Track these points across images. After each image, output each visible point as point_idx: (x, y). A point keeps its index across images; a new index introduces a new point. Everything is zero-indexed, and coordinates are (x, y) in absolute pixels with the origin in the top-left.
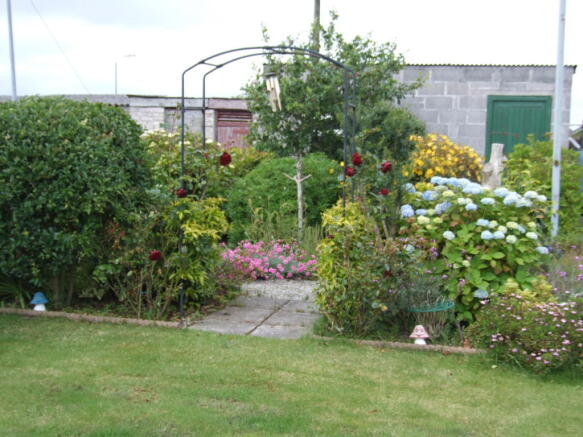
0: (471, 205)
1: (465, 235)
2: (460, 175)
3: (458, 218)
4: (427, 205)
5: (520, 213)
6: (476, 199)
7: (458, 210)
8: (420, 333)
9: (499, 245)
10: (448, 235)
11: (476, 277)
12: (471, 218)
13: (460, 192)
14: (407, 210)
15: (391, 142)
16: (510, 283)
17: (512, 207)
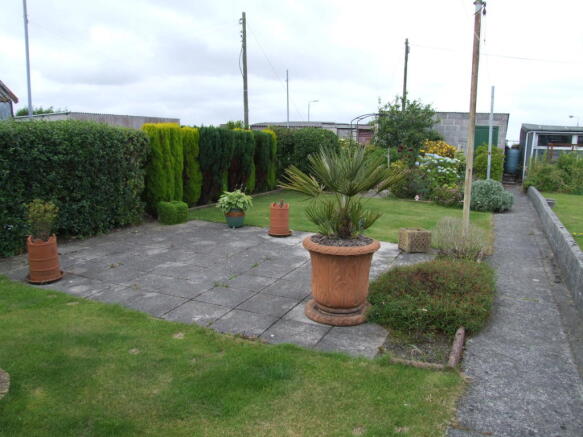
0: (436, 162)
1: (434, 171)
2: (448, 156)
3: (433, 166)
4: (424, 162)
5: (452, 165)
6: (438, 160)
7: (432, 163)
8: (417, 197)
9: (443, 174)
10: (429, 171)
11: (436, 184)
12: (436, 165)
13: (433, 157)
14: (417, 163)
15: (414, 143)
16: (446, 185)
17: (449, 163)
